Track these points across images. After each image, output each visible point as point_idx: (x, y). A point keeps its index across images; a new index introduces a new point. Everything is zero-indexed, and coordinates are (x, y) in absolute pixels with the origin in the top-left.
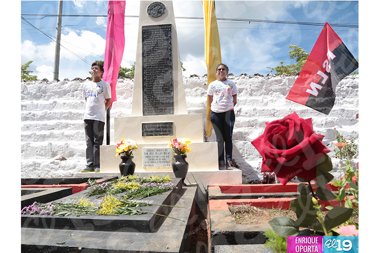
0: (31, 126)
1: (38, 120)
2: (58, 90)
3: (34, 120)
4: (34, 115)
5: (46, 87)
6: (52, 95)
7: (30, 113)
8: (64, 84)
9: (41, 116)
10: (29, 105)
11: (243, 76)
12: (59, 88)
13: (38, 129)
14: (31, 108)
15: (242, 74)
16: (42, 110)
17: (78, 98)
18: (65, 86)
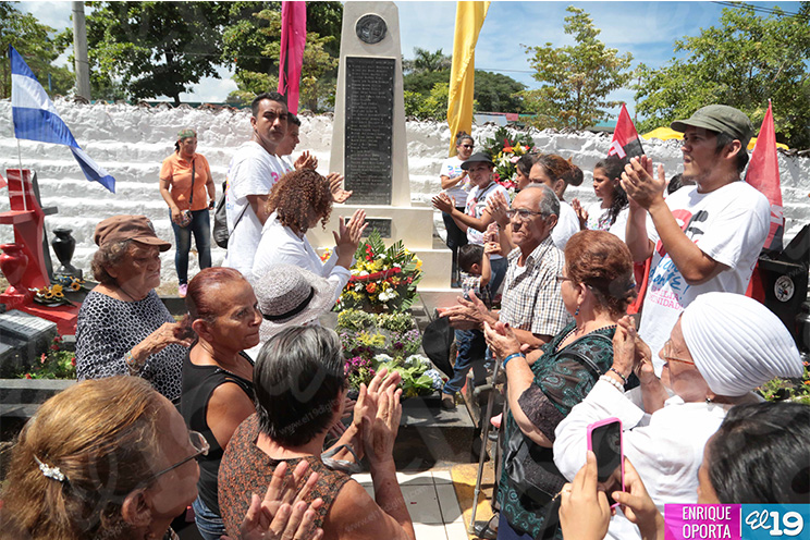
0: (132, 191)
1: (142, 180)
2: (173, 126)
3: (135, 180)
4: (134, 171)
5: (148, 119)
6: (162, 135)
7: (127, 168)
8: (182, 116)
9: (148, 175)
10: (119, 150)
11: (489, 126)
12: (174, 123)
13: (145, 197)
14: (126, 156)
15: (487, 123)
16: (146, 161)
17: (212, 143)
18: (184, 118)
